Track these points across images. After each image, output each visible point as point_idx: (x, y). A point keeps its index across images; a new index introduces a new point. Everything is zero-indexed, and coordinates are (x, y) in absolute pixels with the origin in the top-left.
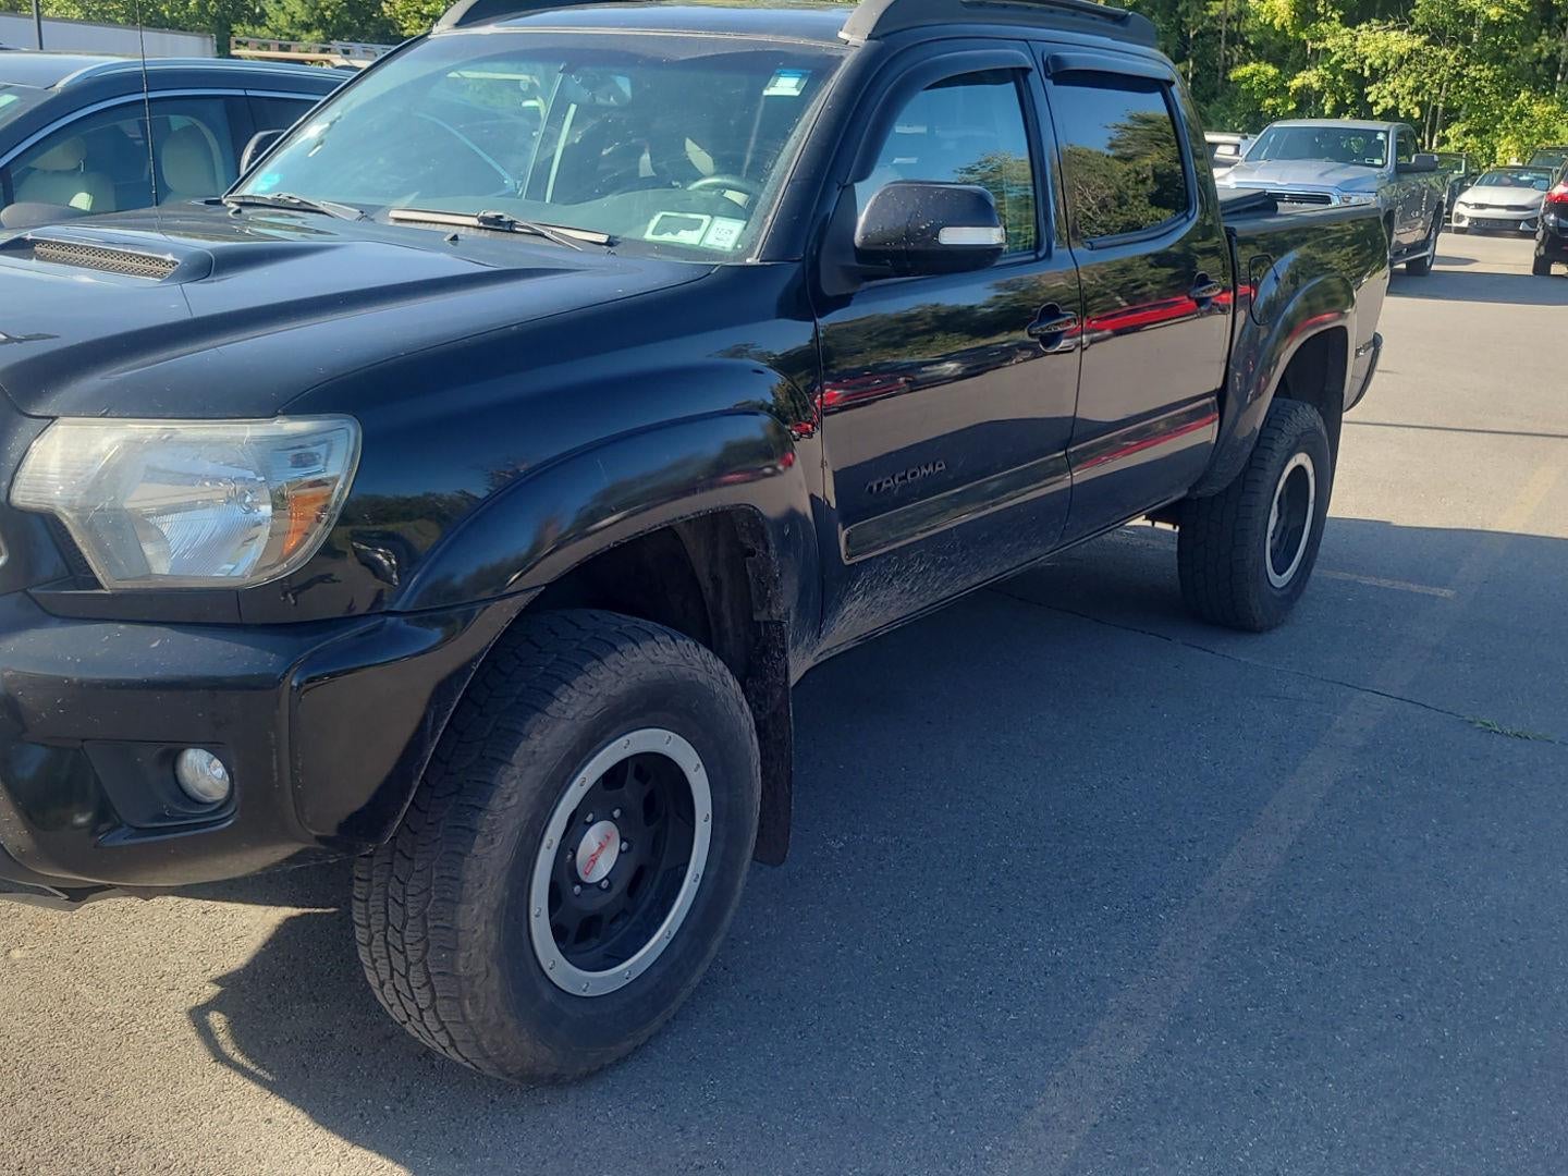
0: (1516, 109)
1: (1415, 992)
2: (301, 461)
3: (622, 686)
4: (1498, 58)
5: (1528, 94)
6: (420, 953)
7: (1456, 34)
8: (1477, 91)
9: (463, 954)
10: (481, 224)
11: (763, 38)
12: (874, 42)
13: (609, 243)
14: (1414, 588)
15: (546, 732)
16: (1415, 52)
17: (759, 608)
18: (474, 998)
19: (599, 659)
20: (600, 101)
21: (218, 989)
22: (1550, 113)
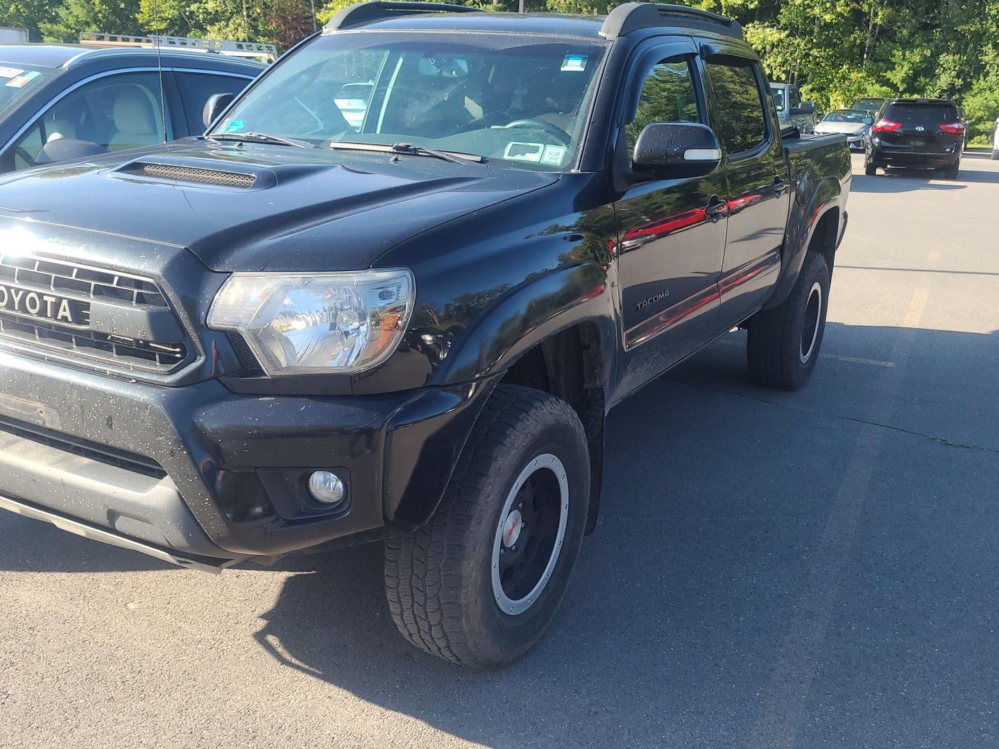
0: (841, 74)
1: (963, 595)
2: (383, 296)
3: (539, 428)
4: (829, 44)
5: (847, 66)
6: (436, 592)
7: (805, 30)
8: (818, 64)
9: (464, 591)
10: (395, 151)
11: (552, 36)
12: (623, 38)
13: (481, 162)
14: (871, 362)
15: (505, 456)
16: (781, 41)
17: (588, 380)
18: (468, 617)
19: (527, 412)
20: (445, 74)
21: (265, 622)
22: (861, 78)
